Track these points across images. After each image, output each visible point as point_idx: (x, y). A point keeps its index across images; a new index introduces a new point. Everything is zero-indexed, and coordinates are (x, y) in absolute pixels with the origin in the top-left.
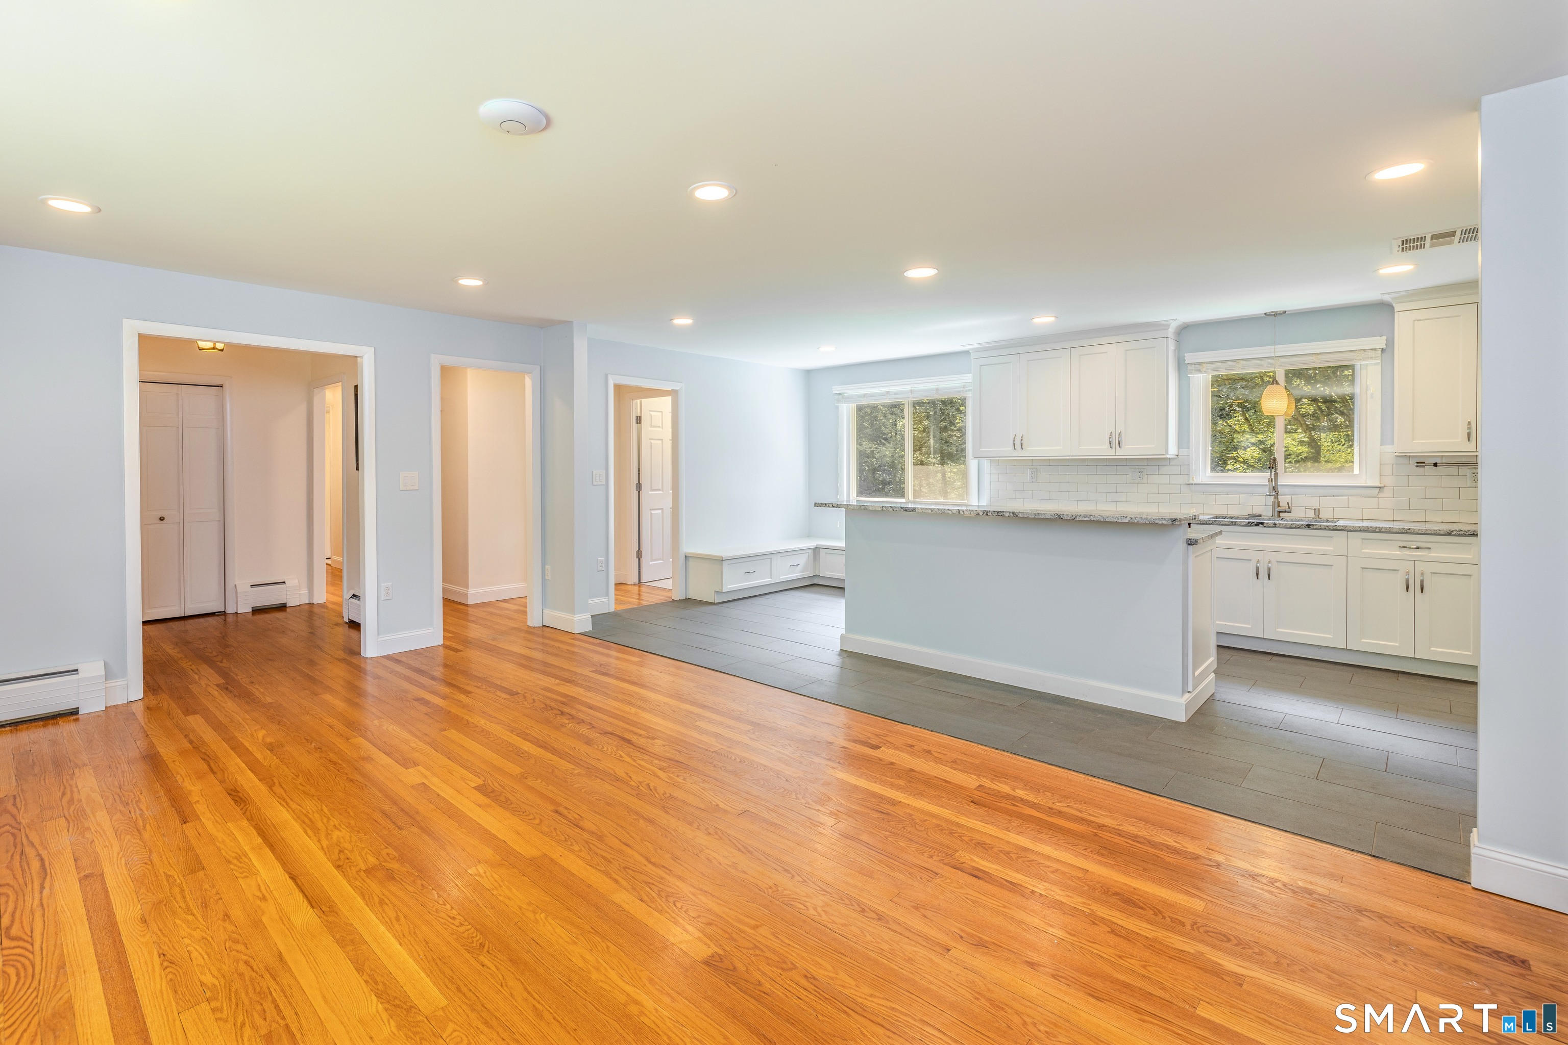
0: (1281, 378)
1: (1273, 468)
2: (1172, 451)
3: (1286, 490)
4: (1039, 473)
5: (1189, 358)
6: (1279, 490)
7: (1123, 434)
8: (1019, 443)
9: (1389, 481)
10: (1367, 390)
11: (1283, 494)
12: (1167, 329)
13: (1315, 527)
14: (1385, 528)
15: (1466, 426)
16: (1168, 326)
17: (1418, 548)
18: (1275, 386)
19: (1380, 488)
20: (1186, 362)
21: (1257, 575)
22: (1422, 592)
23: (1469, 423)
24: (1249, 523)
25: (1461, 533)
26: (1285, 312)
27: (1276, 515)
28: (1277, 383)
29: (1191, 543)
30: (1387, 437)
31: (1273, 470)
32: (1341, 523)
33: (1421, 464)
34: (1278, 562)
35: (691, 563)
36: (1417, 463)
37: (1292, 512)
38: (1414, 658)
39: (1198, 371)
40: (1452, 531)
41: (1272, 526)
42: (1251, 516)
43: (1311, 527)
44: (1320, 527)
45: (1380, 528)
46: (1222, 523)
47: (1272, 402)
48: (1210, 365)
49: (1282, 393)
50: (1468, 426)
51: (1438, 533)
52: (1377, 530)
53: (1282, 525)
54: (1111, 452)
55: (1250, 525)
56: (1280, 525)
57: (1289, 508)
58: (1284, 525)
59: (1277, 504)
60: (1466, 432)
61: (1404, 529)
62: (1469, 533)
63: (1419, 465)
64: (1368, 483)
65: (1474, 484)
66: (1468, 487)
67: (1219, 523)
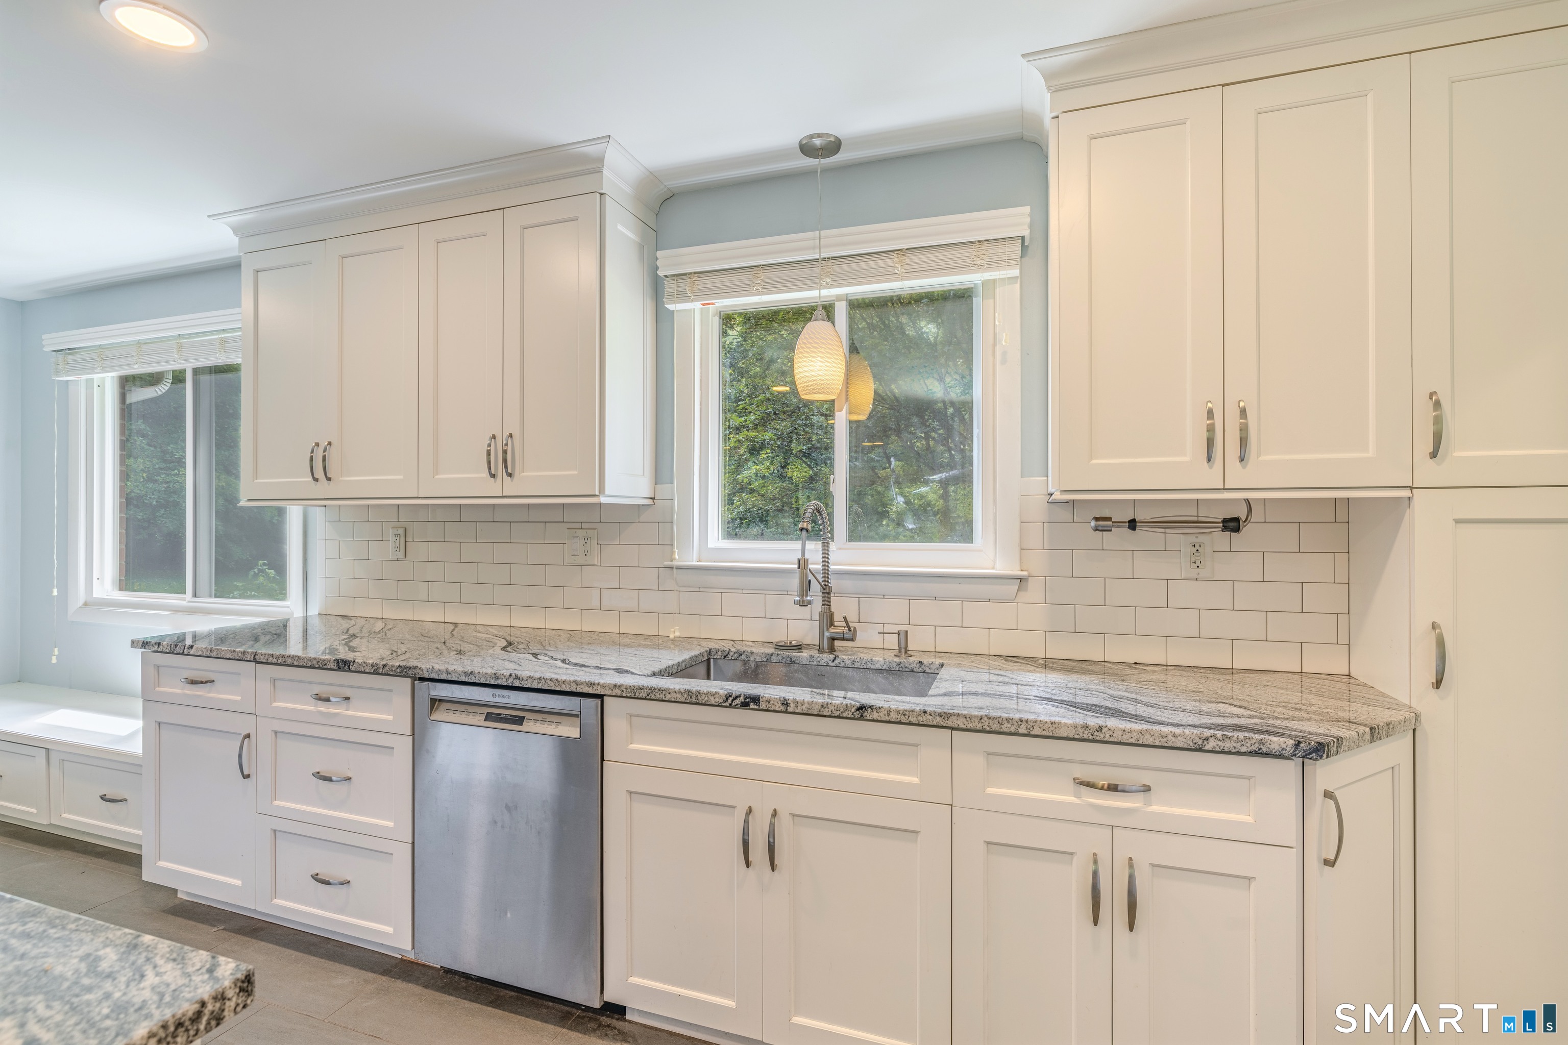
3: (847, 584)
4: (409, 538)
5: (666, 260)
6: (833, 583)
7: (515, 441)
8: (320, 465)
9: (1038, 563)
10: (994, 345)
11: (842, 594)
12: (599, 171)
14: (1043, 723)
15: (1204, 422)
17: (1113, 788)
19: (1021, 579)
20: (663, 273)
21: (746, 849)
22: (1131, 927)
23: (1210, 413)
24: (728, 696)
25: (1228, 745)
26: (841, 144)
27: (826, 645)
32: (944, 689)
33: (1103, 522)
34: (791, 815)
36: (1097, 519)
37: (857, 637)
40: (1207, 739)
41: (777, 709)
42: (773, 657)
43: (867, 714)
44: (888, 715)
45: (1032, 724)
46: (668, 697)
47: (812, 363)
48: (707, 282)
49: (830, 342)
50: (1208, 422)
51: (1170, 744)
52: (1023, 730)
53: (800, 705)
54: (493, 488)
55: (731, 705)
56: (796, 706)
57: (850, 630)
58: (804, 707)
59: (828, 619)
60: (1205, 435)
61: (1086, 727)
62: (1248, 745)
63: (1099, 525)
64: (1000, 569)
65: (1194, 573)
66: (1183, 577)
67: (661, 696)
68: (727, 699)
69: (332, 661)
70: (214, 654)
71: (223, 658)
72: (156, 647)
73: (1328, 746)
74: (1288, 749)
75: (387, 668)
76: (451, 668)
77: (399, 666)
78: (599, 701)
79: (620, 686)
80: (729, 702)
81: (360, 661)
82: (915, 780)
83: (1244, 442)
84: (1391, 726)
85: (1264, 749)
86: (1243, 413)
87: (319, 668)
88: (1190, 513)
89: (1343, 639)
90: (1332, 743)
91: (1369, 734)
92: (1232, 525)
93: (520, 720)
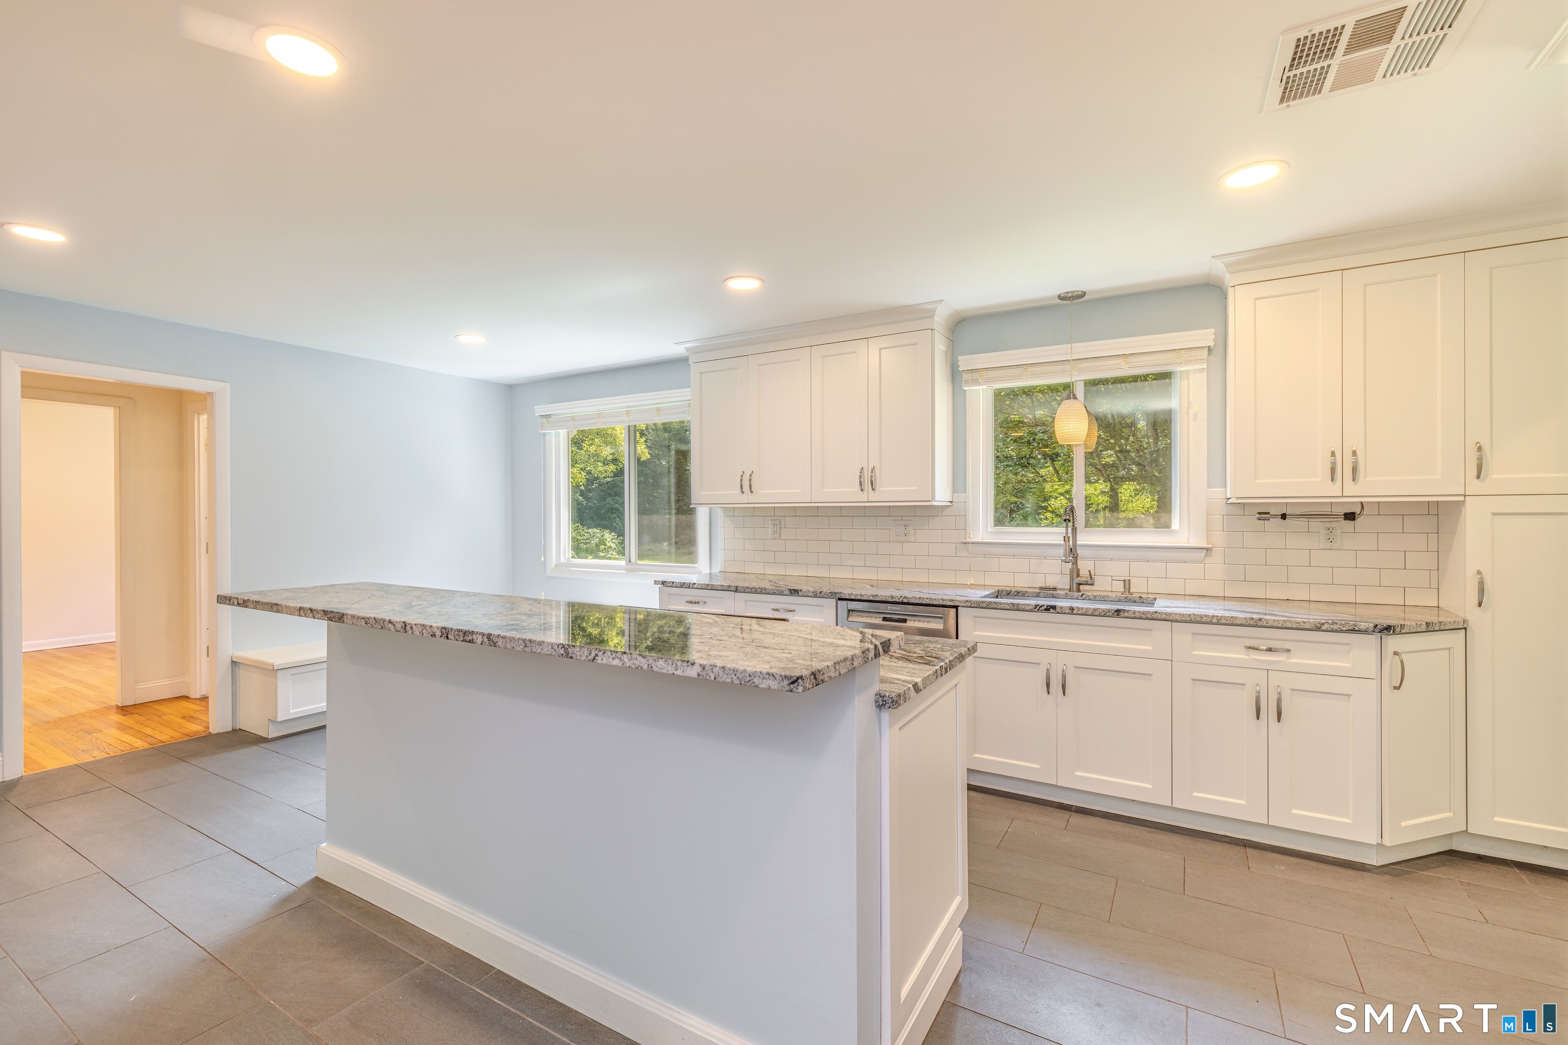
0: (1080, 391)
1: (1069, 521)
2: (942, 495)
3: (1087, 554)
4: (781, 526)
5: (965, 362)
6: (1078, 552)
7: (877, 471)
8: (747, 484)
9: (1219, 539)
10: (1188, 409)
11: (1083, 558)
12: (932, 317)
13: (1126, 614)
14: (1226, 618)
15: (1329, 459)
16: (933, 311)
17: (1270, 650)
18: (1071, 401)
19: (1207, 549)
20: (960, 369)
21: (1048, 685)
22: (1279, 721)
23: (1333, 454)
24: (1036, 606)
25: (1335, 627)
26: (1084, 294)
27: (1075, 588)
28: (1075, 398)
29: (884, 703)
30: (1218, 476)
31: (1070, 524)
32: (1162, 606)
33: (1264, 515)
34: (1076, 667)
35: (242, 673)
36: (1260, 513)
37: (1096, 583)
38: (1268, 826)
39: (976, 382)
40: (1323, 624)
41: (1067, 612)
42: (1041, 594)
43: (1122, 614)
44: (1134, 614)
45: (1220, 618)
46: (1000, 606)
47: (1068, 425)
48: (991, 374)
49: (1080, 412)
50: (1332, 458)
51: (1301, 627)
52: (1214, 621)
53: (1080, 609)
54: (862, 497)
55: (1038, 610)
56: (1079, 610)
57: (1091, 579)
58: (1083, 610)
59: (1076, 572)
60: (1329, 466)
61: (1252, 619)
62: (1347, 627)
63: (1261, 517)
64: (1193, 543)
65: (1329, 545)
66: (1321, 548)
67: (996, 606)
68: (1036, 607)
69: (787, 590)
70: (710, 587)
72: (671, 584)
73: (1394, 627)
74: (1370, 628)
75: (822, 593)
76: (863, 593)
77: (831, 592)
78: (955, 609)
79: (970, 601)
80: (1037, 608)
81: (805, 590)
82: (1150, 648)
83: (1355, 470)
84: (1443, 624)
85: (1357, 629)
86: (1354, 453)
88: (1327, 510)
89: (1434, 585)
90: (1397, 626)
91: (1425, 626)
92: (1350, 516)
93: (905, 621)
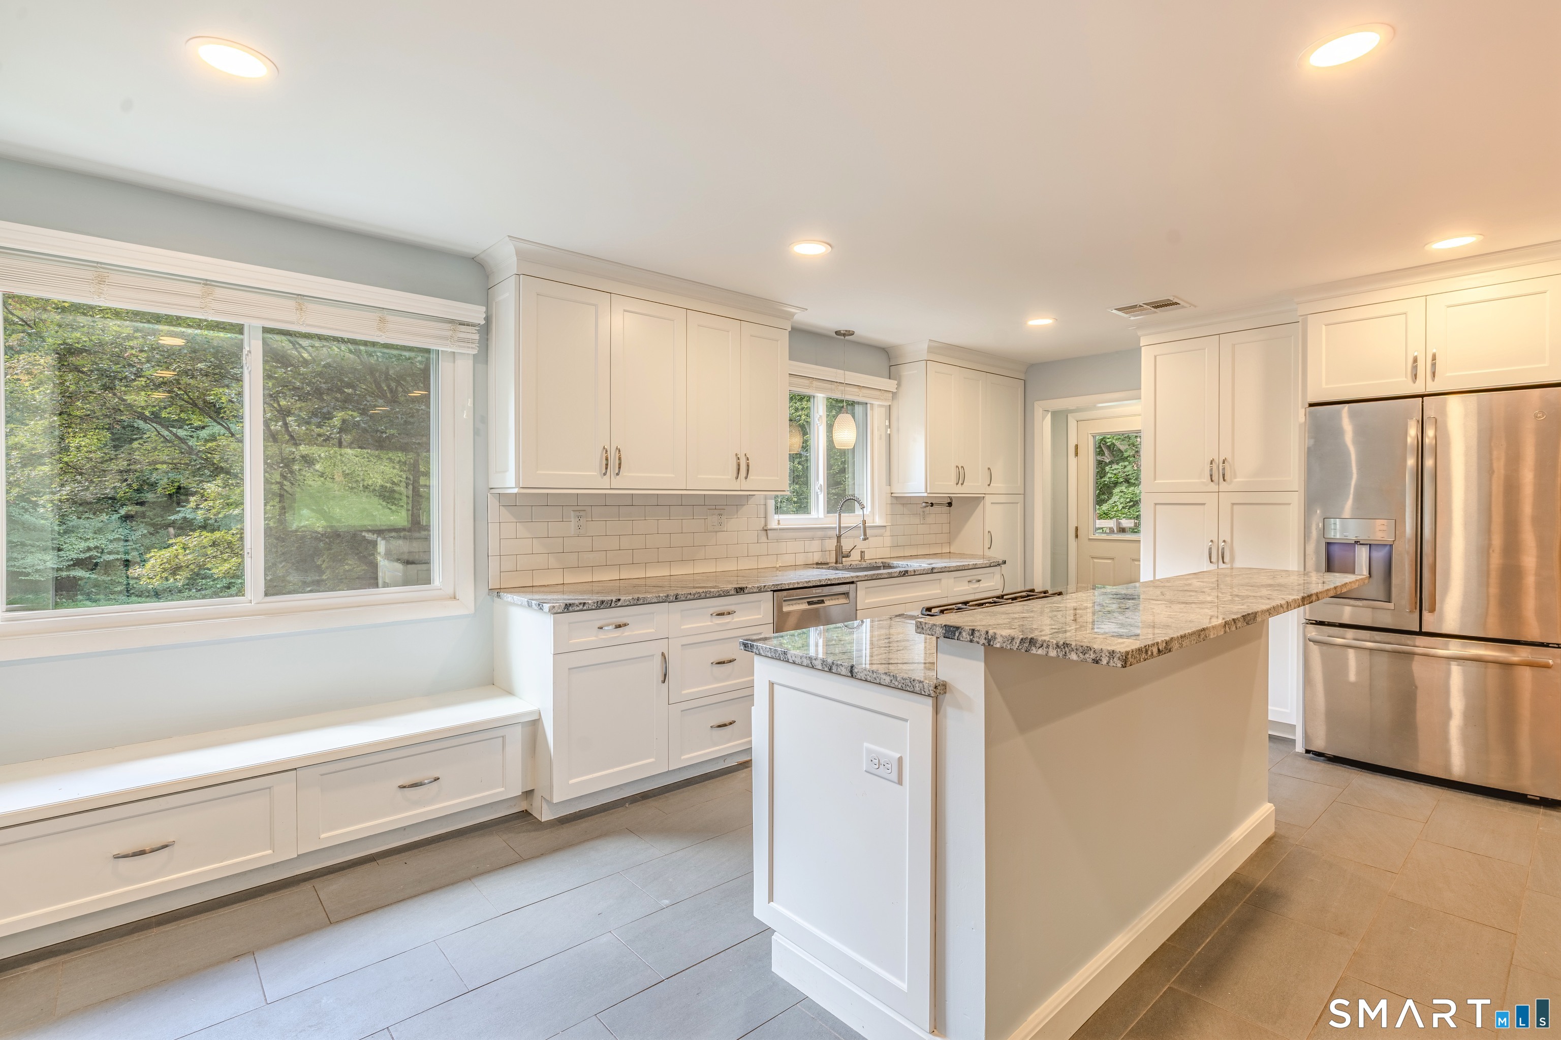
4: (589, 519)
7: (749, 458)
19: (886, 527)
27: (840, 561)
47: (844, 434)
50: (957, 471)
57: (850, 552)
59: (840, 549)
60: (956, 476)
69: (736, 589)
71: (649, 603)
75: (766, 587)
77: (773, 585)
78: (855, 584)
80: (900, 574)
87: (725, 596)
93: (822, 602)
